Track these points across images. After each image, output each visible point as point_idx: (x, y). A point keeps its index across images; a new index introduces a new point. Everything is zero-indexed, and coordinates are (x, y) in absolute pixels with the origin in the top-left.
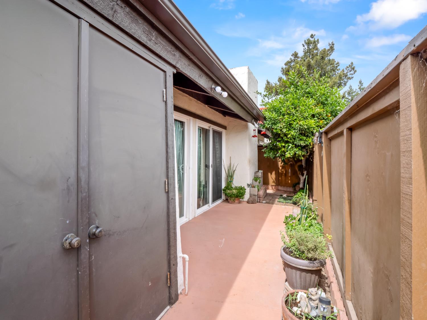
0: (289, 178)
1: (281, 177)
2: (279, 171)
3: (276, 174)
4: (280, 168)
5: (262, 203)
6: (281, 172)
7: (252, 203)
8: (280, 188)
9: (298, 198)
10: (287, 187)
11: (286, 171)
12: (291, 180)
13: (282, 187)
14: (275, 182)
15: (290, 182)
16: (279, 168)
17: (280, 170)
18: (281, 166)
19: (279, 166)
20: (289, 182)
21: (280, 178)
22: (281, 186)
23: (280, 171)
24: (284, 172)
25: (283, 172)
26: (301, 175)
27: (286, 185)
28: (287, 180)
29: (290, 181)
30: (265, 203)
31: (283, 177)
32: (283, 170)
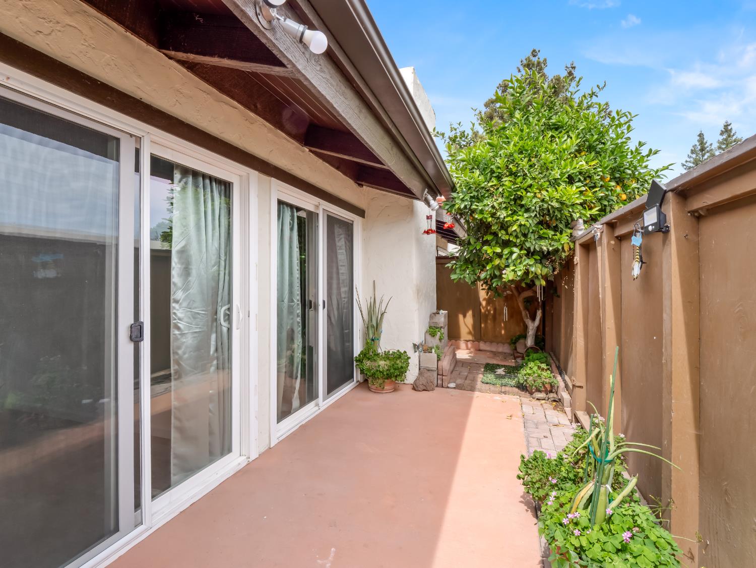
0: (503, 325)
1: (486, 323)
2: (480, 310)
3: (474, 316)
4: (484, 303)
5: (448, 387)
6: (485, 312)
7: (424, 390)
8: (482, 346)
9: (529, 375)
10: (498, 343)
11: (495, 310)
12: (505, 328)
13: (488, 344)
14: (473, 332)
15: (503, 332)
16: (480, 304)
17: (483, 308)
18: (484, 299)
19: (481, 300)
20: (501, 333)
21: (483, 325)
22: (485, 342)
23: (483, 311)
24: (492, 312)
25: (489, 311)
27: (495, 339)
28: (498, 329)
29: (505, 332)
30: (454, 388)
31: (489, 322)
32: (489, 308)
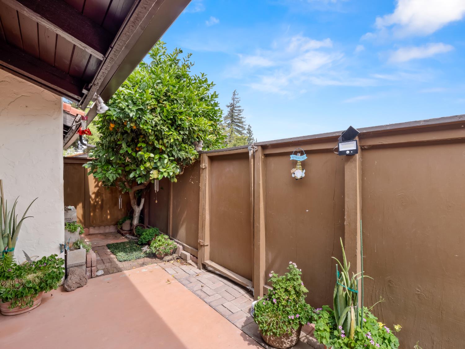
0: (108, 212)
1: (94, 211)
2: (90, 202)
3: (84, 207)
4: (93, 196)
5: (97, 276)
6: (94, 203)
8: (92, 231)
9: (160, 245)
10: (105, 226)
11: (102, 201)
12: (110, 214)
13: (96, 228)
14: (83, 221)
15: (109, 217)
16: (90, 197)
17: (92, 200)
18: (94, 193)
19: (91, 193)
20: (107, 217)
21: (92, 214)
22: (94, 227)
23: (92, 202)
24: (100, 203)
25: (97, 202)
26: (136, 206)
27: (103, 223)
28: (105, 216)
29: (110, 217)
30: (103, 275)
31: (97, 210)
32: (97, 200)
